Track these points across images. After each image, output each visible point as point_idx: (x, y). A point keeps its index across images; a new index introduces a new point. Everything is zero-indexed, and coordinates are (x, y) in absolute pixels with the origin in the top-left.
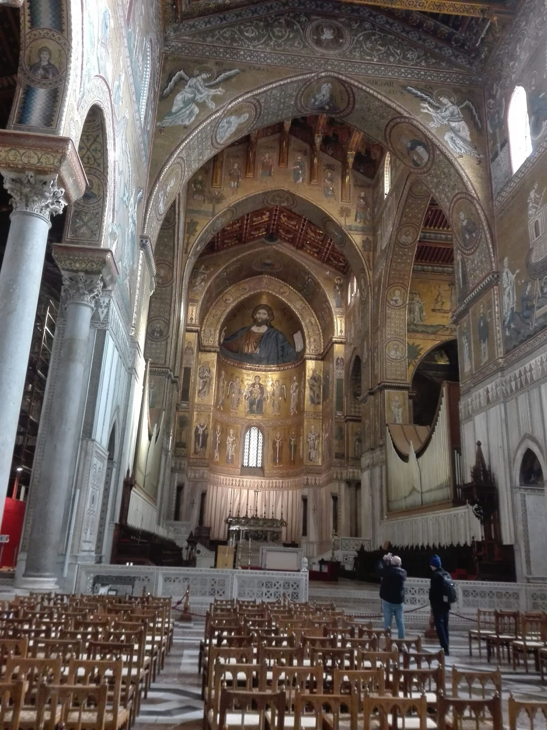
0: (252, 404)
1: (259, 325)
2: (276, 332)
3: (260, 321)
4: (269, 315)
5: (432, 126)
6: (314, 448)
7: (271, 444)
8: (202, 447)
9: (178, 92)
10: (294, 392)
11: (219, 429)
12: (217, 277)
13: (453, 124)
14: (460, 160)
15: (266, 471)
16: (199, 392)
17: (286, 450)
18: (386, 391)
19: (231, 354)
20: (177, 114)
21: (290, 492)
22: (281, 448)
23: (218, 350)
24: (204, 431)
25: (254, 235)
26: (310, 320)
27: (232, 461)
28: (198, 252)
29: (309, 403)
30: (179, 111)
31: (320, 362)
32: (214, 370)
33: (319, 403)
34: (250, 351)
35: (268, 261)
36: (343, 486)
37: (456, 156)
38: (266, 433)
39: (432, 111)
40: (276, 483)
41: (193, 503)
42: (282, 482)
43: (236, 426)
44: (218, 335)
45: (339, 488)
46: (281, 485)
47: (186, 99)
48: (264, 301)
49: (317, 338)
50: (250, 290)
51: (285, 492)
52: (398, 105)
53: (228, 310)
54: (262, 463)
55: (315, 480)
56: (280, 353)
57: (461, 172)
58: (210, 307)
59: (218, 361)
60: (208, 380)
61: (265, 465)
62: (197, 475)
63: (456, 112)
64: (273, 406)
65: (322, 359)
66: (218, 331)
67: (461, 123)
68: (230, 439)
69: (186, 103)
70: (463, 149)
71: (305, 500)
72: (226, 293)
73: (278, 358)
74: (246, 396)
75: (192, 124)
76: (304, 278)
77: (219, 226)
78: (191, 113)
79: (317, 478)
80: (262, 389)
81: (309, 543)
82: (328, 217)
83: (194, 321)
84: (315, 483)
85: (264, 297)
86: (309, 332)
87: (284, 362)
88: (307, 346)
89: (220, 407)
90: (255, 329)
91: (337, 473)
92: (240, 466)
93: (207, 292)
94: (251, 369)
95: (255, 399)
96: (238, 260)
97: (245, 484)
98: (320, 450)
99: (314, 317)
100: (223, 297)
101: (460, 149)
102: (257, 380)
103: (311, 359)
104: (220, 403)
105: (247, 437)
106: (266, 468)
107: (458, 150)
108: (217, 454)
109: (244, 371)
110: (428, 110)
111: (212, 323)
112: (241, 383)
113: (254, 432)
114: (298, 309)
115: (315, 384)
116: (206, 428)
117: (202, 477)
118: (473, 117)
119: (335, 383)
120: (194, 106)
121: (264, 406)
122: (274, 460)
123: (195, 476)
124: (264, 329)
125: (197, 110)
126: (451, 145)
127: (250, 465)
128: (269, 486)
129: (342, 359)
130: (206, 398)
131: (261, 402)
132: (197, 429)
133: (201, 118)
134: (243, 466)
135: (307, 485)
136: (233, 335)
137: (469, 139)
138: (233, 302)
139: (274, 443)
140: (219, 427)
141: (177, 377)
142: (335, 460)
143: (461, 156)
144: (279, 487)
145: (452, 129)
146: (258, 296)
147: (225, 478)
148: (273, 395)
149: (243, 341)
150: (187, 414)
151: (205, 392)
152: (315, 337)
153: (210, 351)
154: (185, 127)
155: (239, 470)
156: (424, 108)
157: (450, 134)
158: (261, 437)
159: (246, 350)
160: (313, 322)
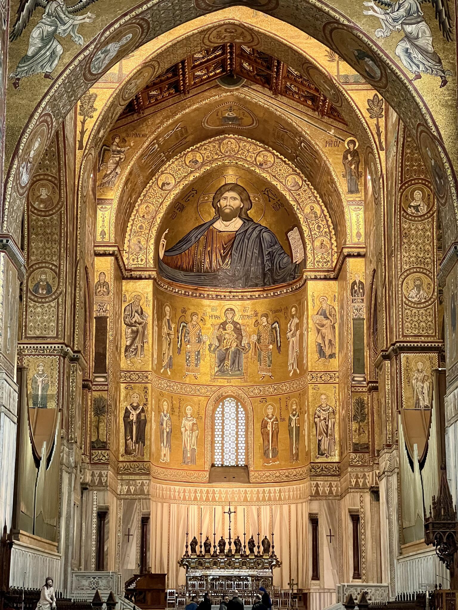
0: (222, 360)
1: (228, 218)
2: (258, 229)
3: (227, 211)
4: (242, 200)
5: (379, 33)
6: (327, 434)
7: (258, 426)
8: (137, 442)
9: (35, 24)
10: (293, 335)
11: (165, 407)
12: (142, 155)
13: (409, 29)
14: (416, 83)
15: (252, 473)
16: (126, 351)
17: (283, 435)
18: (402, 355)
19: (180, 275)
20: (35, 59)
21: (293, 507)
22: (276, 434)
23: (154, 274)
24: (139, 415)
25: (199, 76)
26: (312, 209)
27: (193, 460)
28: (101, 139)
29: (316, 356)
30: (37, 53)
31: (332, 282)
32: (149, 311)
33: (332, 356)
34: (214, 264)
35: (232, 114)
36: (368, 497)
37: (411, 76)
38: (249, 407)
39: (379, 12)
40: (270, 492)
41: (127, 535)
42: (280, 491)
43: (196, 399)
44: (152, 247)
45: (361, 502)
46: (277, 494)
47: (45, 34)
48: (231, 177)
49: (326, 240)
50: (203, 164)
51: (285, 508)
52: (332, 9)
53: (167, 203)
54: (247, 459)
55: (331, 486)
56: (268, 265)
57: (418, 100)
58: (136, 201)
59: (157, 292)
60: (140, 327)
61: (251, 462)
62: (132, 489)
63: (414, 9)
64: (259, 360)
65: (335, 279)
66: (152, 241)
67: (420, 25)
68: (187, 423)
69: (47, 39)
70: (421, 66)
71: (314, 521)
72: (162, 173)
73: (264, 275)
74: (210, 346)
75: (55, 70)
76: (294, 141)
77: (133, 90)
78: (53, 52)
79: (334, 484)
80: (238, 330)
81: (323, 590)
82: (311, 63)
83: (107, 236)
84: (331, 492)
85: (230, 172)
86: (311, 231)
87: (275, 282)
88: (309, 255)
89: (165, 372)
90: (219, 225)
91: (357, 477)
92: (207, 467)
93: (126, 183)
94: (217, 297)
95: (227, 349)
96: (175, 123)
97: (217, 496)
98: (337, 436)
99: (318, 202)
100: (157, 180)
101: (418, 67)
102: (230, 316)
103: (316, 278)
104: (164, 364)
105: (218, 415)
106: (251, 469)
107: (415, 68)
108: (165, 451)
109: (206, 302)
110: (375, 11)
111: (141, 227)
112: (201, 324)
113: (230, 407)
114: (290, 190)
115: (325, 322)
116: (143, 411)
117: (142, 492)
118: (438, 12)
119: (351, 325)
120: (55, 43)
121: (243, 361)
122: (266, 453)
123: (129, 490)
124: (236, 224)
125: (59, 49)
126: (404, 63)
127: (225, 464)
128: (258, 498)
129: (361, 283)
130: (138, 360)
131: (237, 353)
132: (127, 412)
133: (67, 61)
134: (213, 465)
135: (316, 496)
136: (180, 242)
137: (430, 49)
138: (175, 186)
139: (264, 426)
140: (165, 406)
141: (79, 352)
142: (353, 455)
143: (419, 77)
144: (275, 500)
145: (408, 37)
146: (220, 171)
147: (182, 488)
148: (259, 340)
149: (201, 248)
150: (105, 395)
151: (136, 349)
152: (322, 238)
153: (140, 278)
154: (47, 76)
155: (207, 474)
156: (368, 8)
157: (404, 45)
158: (242, 415)
159: (207, 265)
160: (319, 213)
